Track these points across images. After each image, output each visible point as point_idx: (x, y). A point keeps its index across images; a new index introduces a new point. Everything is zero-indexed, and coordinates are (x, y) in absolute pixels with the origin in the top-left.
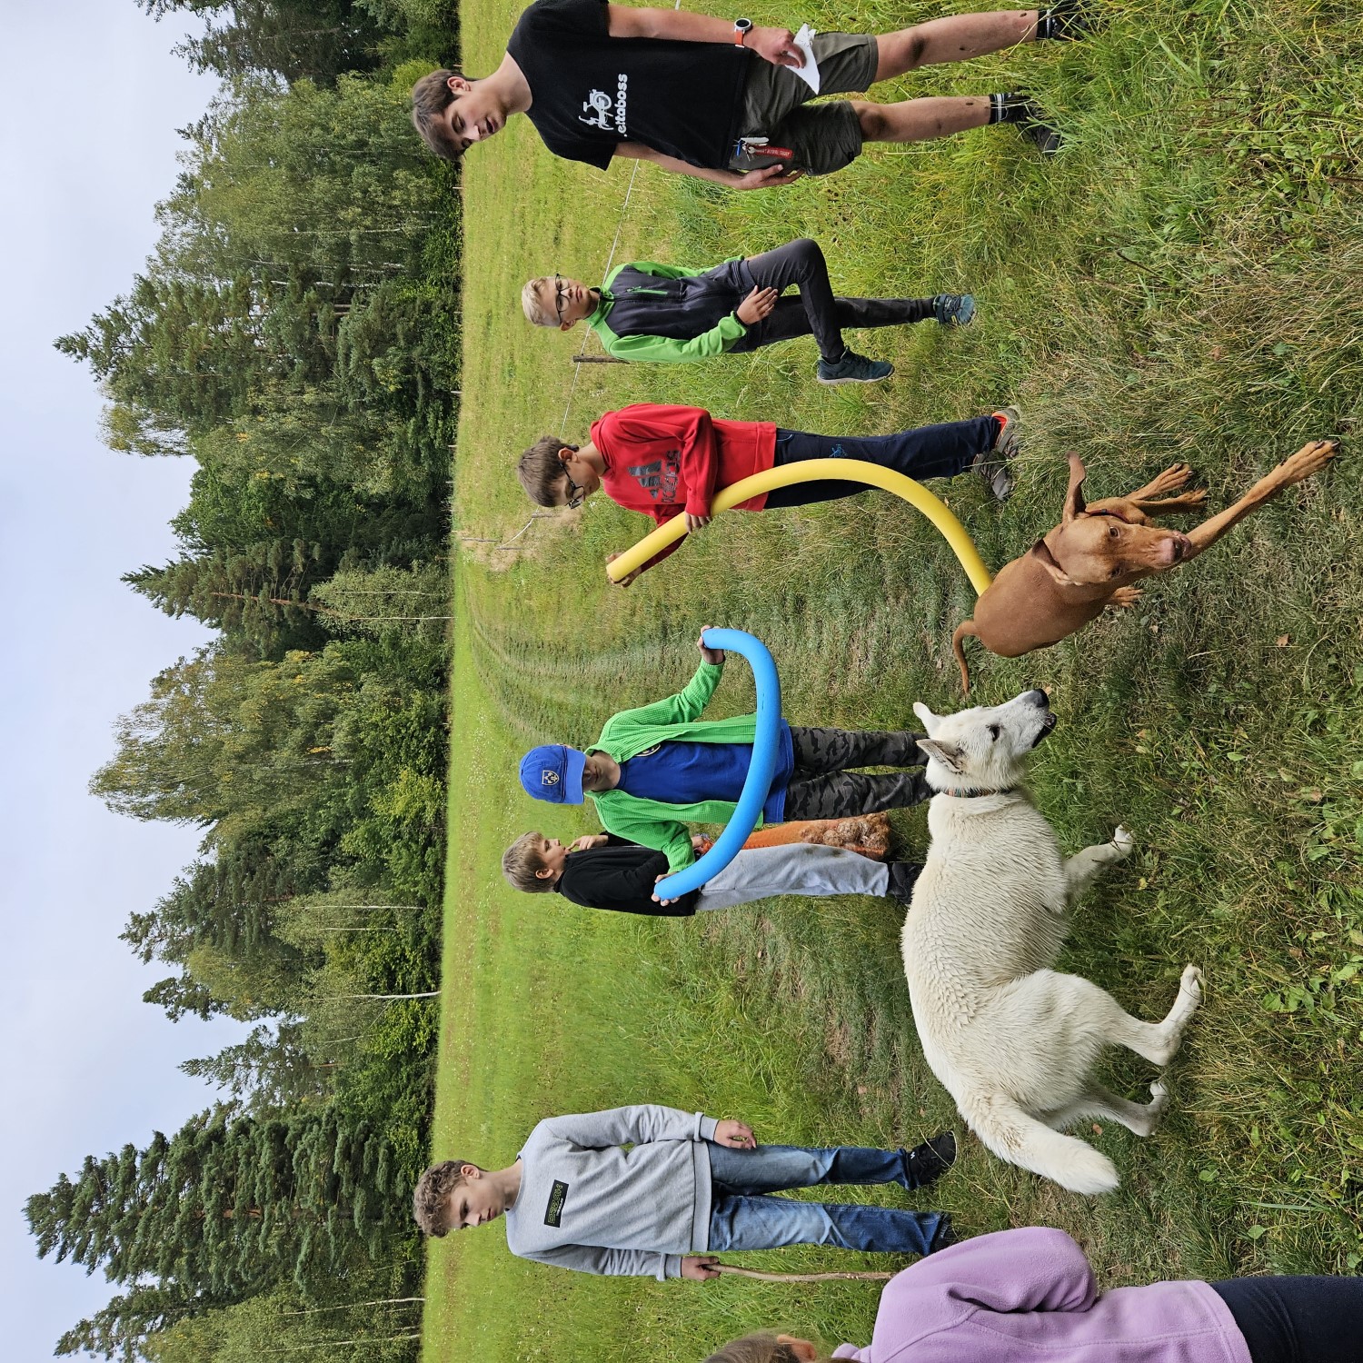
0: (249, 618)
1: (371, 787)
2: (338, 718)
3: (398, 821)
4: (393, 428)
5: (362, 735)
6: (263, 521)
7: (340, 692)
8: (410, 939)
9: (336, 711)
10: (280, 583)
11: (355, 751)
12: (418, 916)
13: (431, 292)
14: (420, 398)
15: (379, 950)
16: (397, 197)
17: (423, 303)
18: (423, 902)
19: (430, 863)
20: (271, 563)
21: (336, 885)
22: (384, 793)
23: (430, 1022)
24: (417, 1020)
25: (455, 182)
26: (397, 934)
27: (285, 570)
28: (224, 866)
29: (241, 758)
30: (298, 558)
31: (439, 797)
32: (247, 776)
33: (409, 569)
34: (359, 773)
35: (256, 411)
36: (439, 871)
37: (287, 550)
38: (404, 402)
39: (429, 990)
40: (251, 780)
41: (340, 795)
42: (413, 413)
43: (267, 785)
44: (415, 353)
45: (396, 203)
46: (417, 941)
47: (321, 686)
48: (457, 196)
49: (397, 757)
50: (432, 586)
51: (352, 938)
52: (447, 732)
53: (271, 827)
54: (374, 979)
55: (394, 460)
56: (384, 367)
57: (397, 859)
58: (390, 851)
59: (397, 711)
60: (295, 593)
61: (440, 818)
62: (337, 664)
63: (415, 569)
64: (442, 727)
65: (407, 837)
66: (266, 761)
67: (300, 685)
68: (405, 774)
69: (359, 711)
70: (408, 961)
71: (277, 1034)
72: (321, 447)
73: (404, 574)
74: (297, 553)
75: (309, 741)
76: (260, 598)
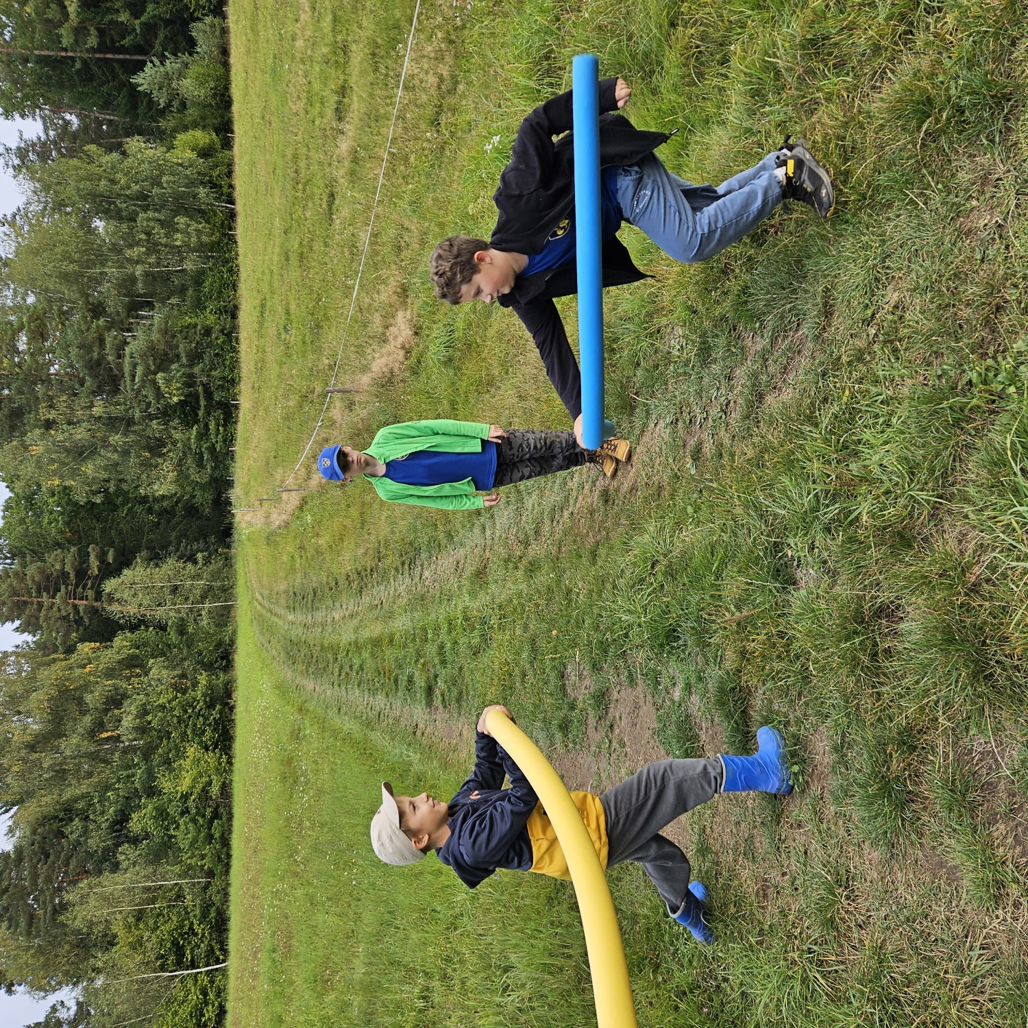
0: (47, 619)
1: (158, 766)
2: (126, 703)
3: (185, 797)
4: (177, 435)
5: (149, 718)
6: (62, 532)
7: (129, 679)
8: (198, 912)
9: (125, 696)
10: (77, 586)
11: (144, 732)
12: (206, 888)
13: (211, 319)
14: (202, 408)
15: (167, 927)
16: (179, 239)
17: (203, 327)
18: (211, 874)
19: (217, 835)
20: (68, 568)
21: (124, 865)
22: (172, 770)
23: (218, 994)
24: (205, 993)
25: (230, 229)
26: (185, 908)
27: (82, 573)
28: (19, 850)
29: (32, 747)
30: (94, 562)
31: (225, 771)
32: (38, 764)
33: (195, 562)
34: (147, 754)
35: (49, 425)
36: (226, 842)
37: (83, 556)
38: (187, 411)
39: (218, 961)
40: (41, 768)
41: (128, 777)
42: (197, 422)
43: (57, 771)
44: (196, 370)
45: (178, 243)
46: (205, 915)
47: (110, 673)
48: (232, 240)
49: (184, 736)
50: (215, 576)
51: (139, 916)
52: (232, 708)
53: (66, 810)
54: (162, 957)
55: (180, 465)
56: (168, 381)
57: (184, 834)
58: (177, 827)
59: (184, 692)
60: (90, 593)
61: (226, 790)
62: (126, 652)
63: (200, 561)
64: (227, 704)
65: (194, 811)
66: (57, 750)
67: (90, 674)
68: (192, 751)
69: (147, 695)
70: (196, 934)
71: (74, 1008)
72: (109, 455)
73: (189, 566)
74: (92, 558)
75: (100, 726)
76: (58, 600)
